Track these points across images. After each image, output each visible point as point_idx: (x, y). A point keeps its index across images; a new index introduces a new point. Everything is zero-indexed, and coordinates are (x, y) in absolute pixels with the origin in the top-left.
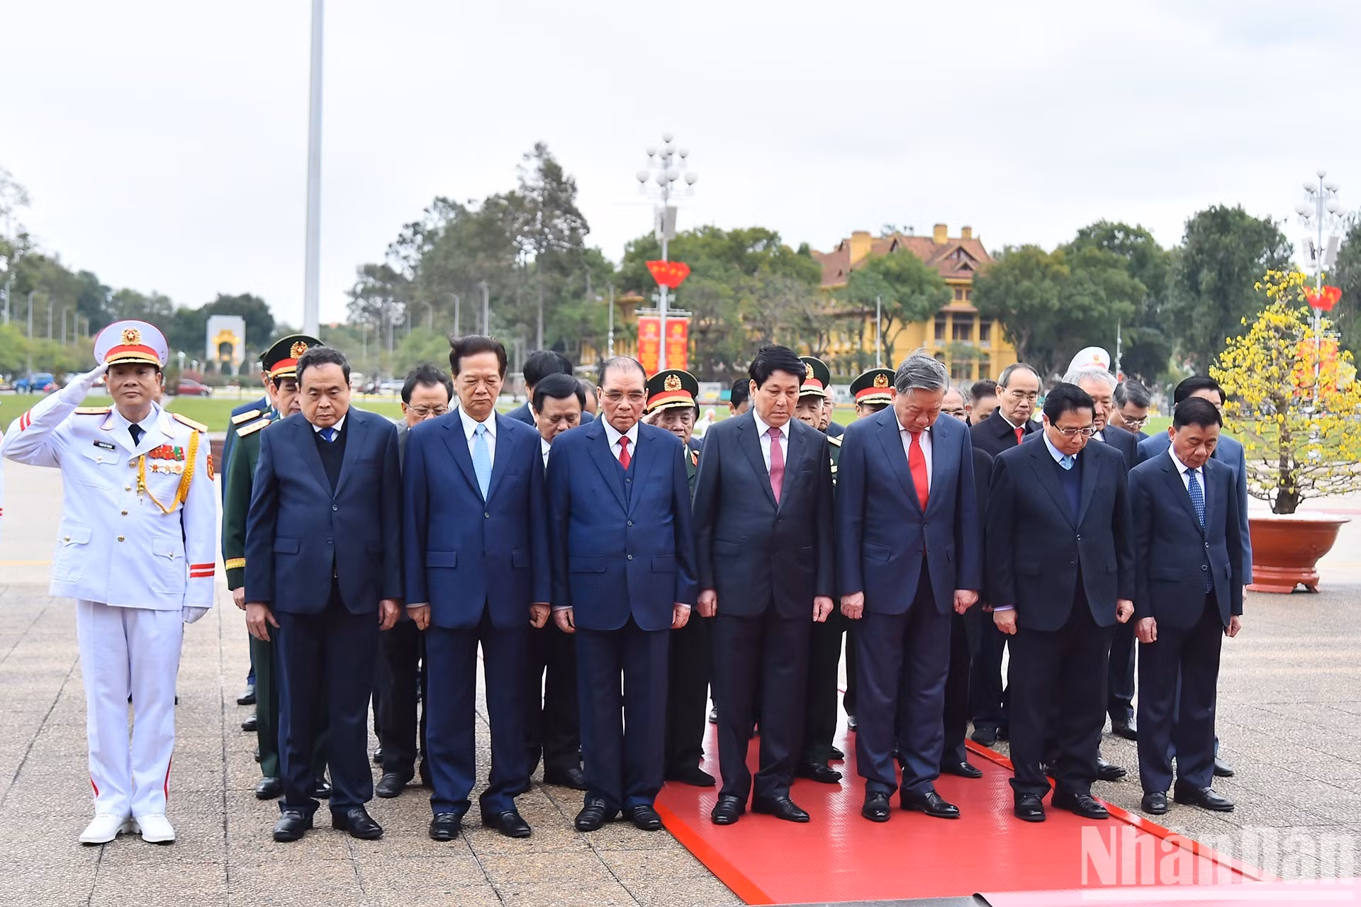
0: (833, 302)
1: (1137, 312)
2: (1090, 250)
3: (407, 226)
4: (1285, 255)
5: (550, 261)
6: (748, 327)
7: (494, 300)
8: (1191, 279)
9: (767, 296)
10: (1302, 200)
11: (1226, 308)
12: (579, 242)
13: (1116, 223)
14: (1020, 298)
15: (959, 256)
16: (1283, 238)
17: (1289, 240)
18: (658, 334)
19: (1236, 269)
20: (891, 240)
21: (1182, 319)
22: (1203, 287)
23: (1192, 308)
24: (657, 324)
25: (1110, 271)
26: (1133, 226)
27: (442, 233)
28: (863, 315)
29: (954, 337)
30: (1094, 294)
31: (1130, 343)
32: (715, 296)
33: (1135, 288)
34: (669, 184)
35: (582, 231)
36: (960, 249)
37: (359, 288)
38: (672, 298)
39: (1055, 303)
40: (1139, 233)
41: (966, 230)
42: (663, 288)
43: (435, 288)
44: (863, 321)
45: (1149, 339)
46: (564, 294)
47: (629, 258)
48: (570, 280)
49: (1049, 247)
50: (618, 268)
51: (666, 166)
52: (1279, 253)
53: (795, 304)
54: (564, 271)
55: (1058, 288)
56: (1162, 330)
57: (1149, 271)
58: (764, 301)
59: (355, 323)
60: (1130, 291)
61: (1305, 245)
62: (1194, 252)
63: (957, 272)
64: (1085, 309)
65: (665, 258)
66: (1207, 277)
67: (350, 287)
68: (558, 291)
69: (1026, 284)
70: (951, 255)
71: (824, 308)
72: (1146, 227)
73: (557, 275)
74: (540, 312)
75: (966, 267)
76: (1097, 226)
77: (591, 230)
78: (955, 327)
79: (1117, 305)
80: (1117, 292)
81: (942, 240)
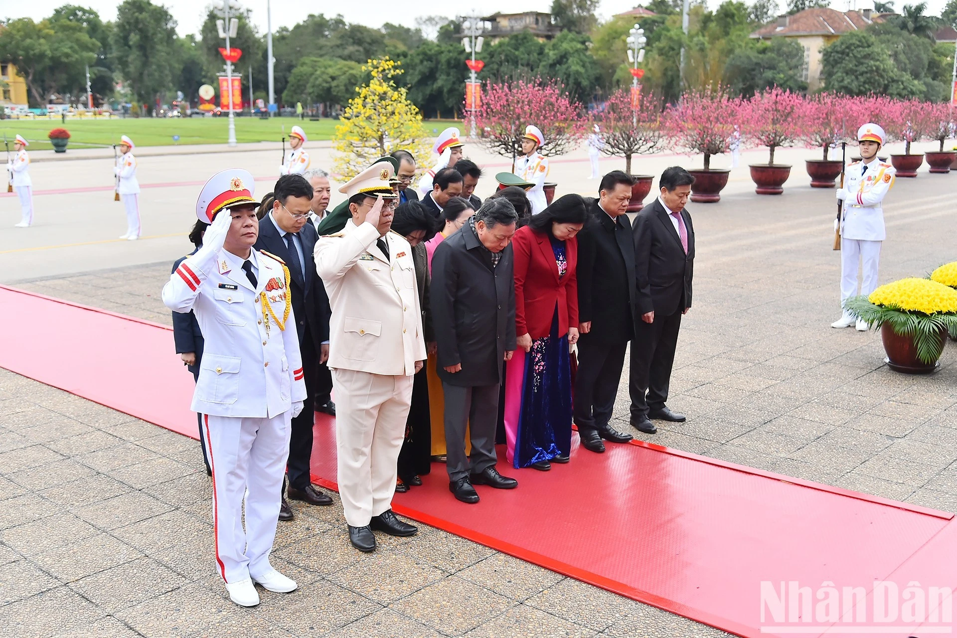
2: (64, 22)
8: (124, 40)
11: (145, 56)
13: (77, 6)
14: (27, 49)
16: (171, 16)
17: (175, 18)
21: (122, 62)
22: (131, 43)
23: (127, 56)
25: (79, 34)
26: (87, 8)
33: (93, 44)
39: (49, 53)
40: (91, 12)
45: (103, 74)
49: (37, 20)
55: (49, 43)
56: (111, 69)
57: (100, 35)
60: (91, 46)
62: (125, 24)
64: (67, 55)
66: (134, 38)
69: (28, 41)
76: (66, 7)
79: (85, 54)
80: (85, 47)
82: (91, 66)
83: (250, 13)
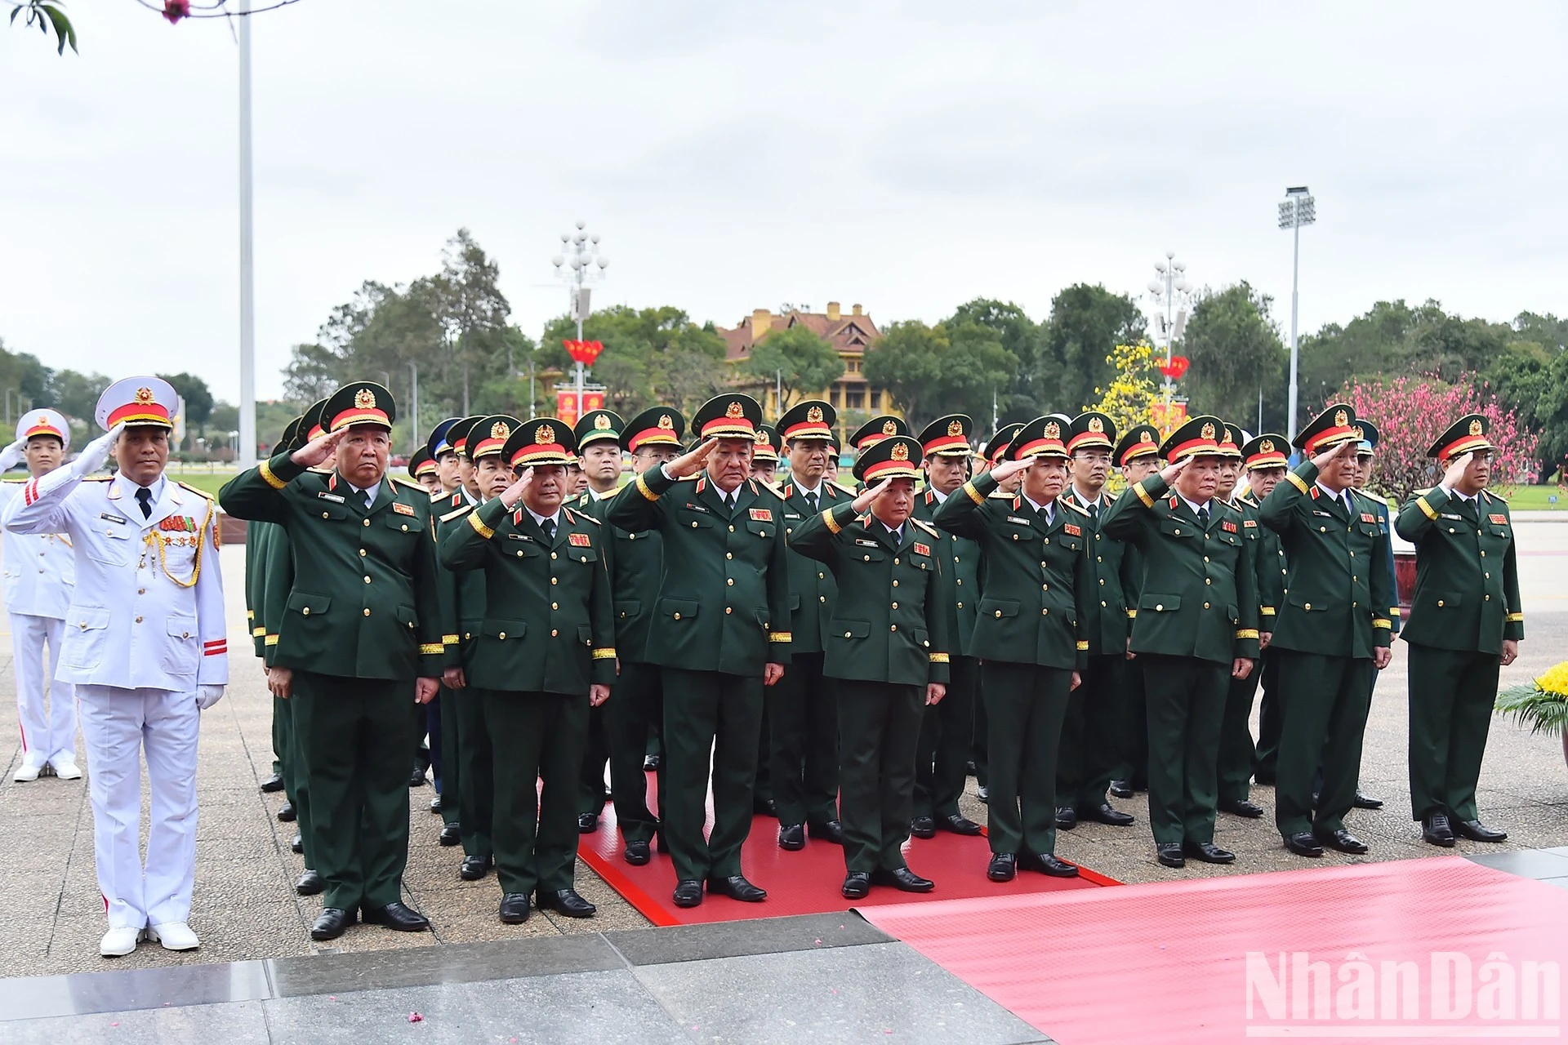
0: (737, 375)
1: (1011, 380)
2: (969, 325)
3: (337, 308)
4: (1141, 328)
5: (474, 339)
6: (660, 399)
7: (422, 377)
8: (1057, 351)
9: (676, 371)
10: (1152, 277)
12: (501, 322)
13: (991, 300)
14: (906, 369)
15: (851, 332)
16: (1138, 312)
17: (1144, 314)
18: (575, 407)
19: (1097, 342)
20: (790, 317)
21: (1051, 387)
22: (1068, 357)
23: (1059, 377)
24: (575, 398)
25: (986, 343)
26: (1006, 303)
27: (371, 315)
28: (765, 386)
29: (848, 406)
30: (973, 364)
31: (1005, 409)
32: (627, 370)
33: (1008, 359)
34: (583, 268)
35: (504, 312)
36: (852, 325)
37: (294, 367)
38: (588, 374)
39: (938, 374)
40: (1012, 309)
41: (857, 307)
42: (580, 365)
43: (366, 366)
44: (765, 392)
45: (1021, 405)
46: (488, 370)
47: (549, 335)
48: (493, 357)
49: (931, 322)
50: (538, 346)
51: (579, 251)
52: (1135, 326)
53: (702, 377)
54: (488, 350)
55: (940, 359)
56: (1034, 398)
57: (1022, 344)
58: (674, 374)
59: (292, 400)
60: (1004, 361)
61: (1156, 319)
62: (1060, 326)
63: (848, 346)
64: (964, 378)
65: (580, 340)
66: (1072, 349)
67: (285, 365)
68: (483, 368)
70: (844, 330)
71: (729, 380)
72: (1017, 304)
73: (481, 353)
74: (466, 387)
75: (857, 341)
76: (975, 303)
77: (512, 311)
78: (848, 397)
79: (993, 374)
80: (994, 363)
81: (835, 317)
82: (1001, 393)
83: (1268, 303)
